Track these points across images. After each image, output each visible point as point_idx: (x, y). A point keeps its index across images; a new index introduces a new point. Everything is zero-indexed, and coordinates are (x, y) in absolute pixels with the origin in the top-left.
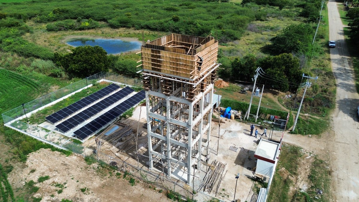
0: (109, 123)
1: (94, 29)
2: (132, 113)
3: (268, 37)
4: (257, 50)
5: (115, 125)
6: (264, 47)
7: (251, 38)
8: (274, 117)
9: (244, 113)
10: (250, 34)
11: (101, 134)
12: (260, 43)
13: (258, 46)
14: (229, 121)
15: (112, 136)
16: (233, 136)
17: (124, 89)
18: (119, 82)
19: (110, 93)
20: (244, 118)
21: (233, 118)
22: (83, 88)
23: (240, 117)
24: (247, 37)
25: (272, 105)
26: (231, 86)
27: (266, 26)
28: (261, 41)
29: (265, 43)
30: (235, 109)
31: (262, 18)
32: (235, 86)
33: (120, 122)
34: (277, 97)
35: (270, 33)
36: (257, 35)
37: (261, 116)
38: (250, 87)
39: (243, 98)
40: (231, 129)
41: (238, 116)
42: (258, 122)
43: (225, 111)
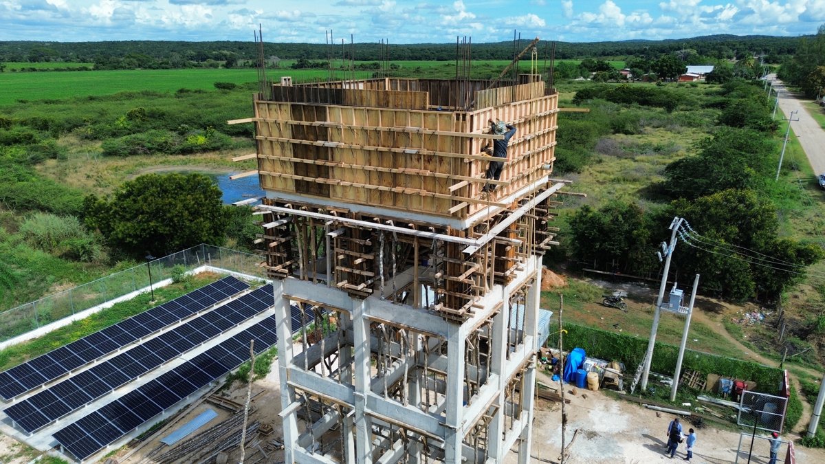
0: (189, 400)
1: (218, 152)
2: (268, 364)
3: (651, 166)
4: (629, 194)
5: (207, 406)
6: (648, 188)
7: (610, 170)
8: (732, 383)
9: (630, 369)
10: (604, 159)
11: (150, 439)
12: (635, 180)
13: (632, 186)
14: (584, 396)
15: (183, 448)
16: (603, 452)
17: (256, 293)
18: (250, 272)
19: (214, 302)
20: (630, 384)
21: (596, 385)
22: (143, 290)
23: (618, 382)
24: (598, 167)
25: (711, 342)
26: (574, 285)
27: (642, 144)
28: (638, 175)
29: (647, 179)
30: (597, 354)
31: (629, 127)
32: (584, 284)
33: (224, 395)
34: (720, 317)
35: (656, 157)
36: (624, 163)
37: (688, 381)
38: (630, 289)
39: (615, 322)
40: (594, 424)
41: (613, 380)
42: (681, 399)
43: (567, 361)
